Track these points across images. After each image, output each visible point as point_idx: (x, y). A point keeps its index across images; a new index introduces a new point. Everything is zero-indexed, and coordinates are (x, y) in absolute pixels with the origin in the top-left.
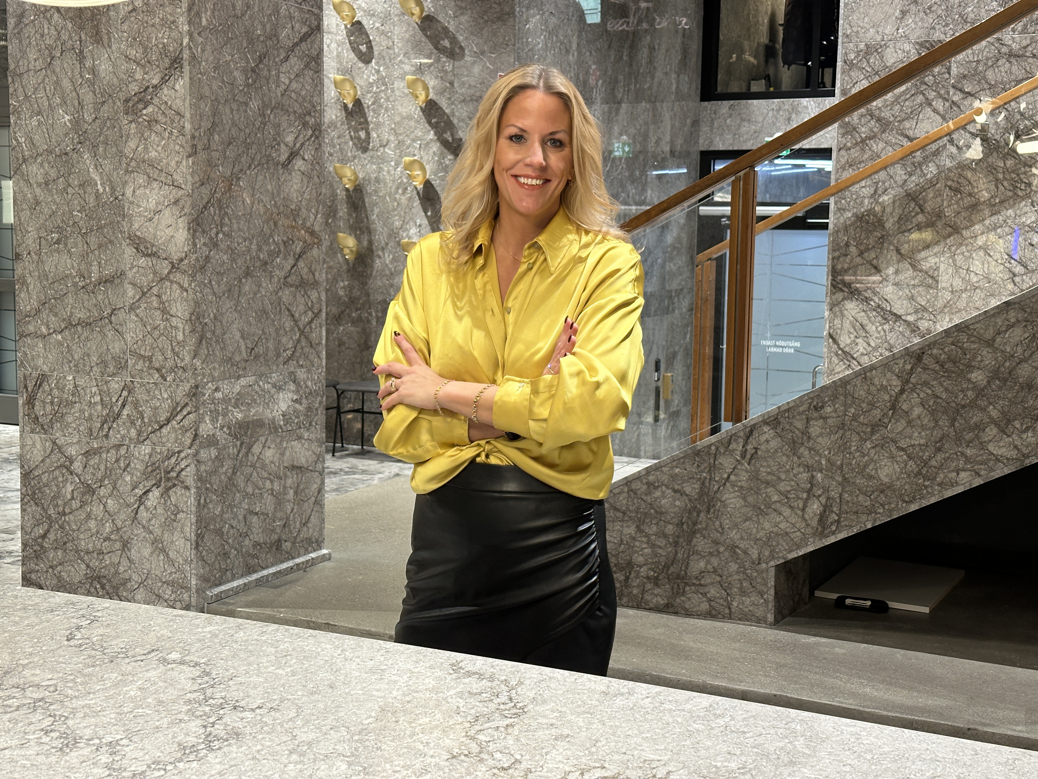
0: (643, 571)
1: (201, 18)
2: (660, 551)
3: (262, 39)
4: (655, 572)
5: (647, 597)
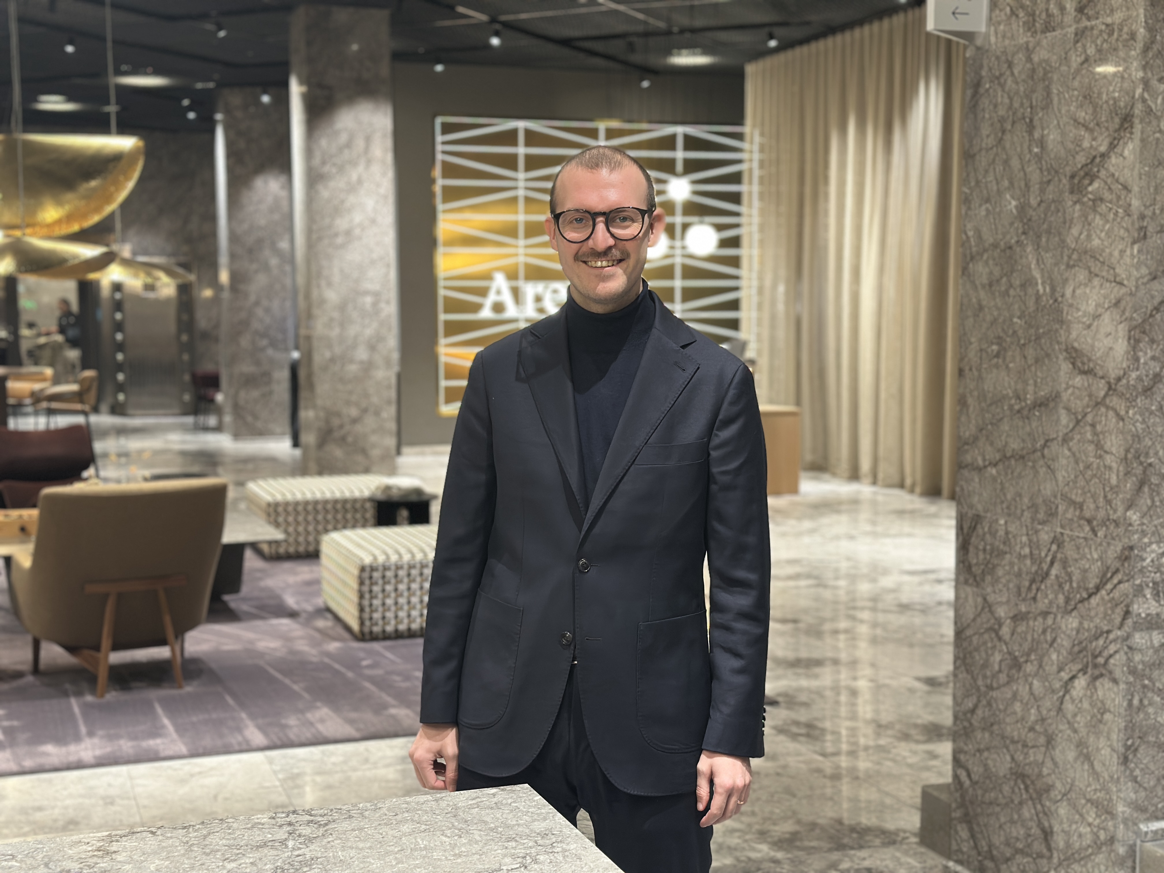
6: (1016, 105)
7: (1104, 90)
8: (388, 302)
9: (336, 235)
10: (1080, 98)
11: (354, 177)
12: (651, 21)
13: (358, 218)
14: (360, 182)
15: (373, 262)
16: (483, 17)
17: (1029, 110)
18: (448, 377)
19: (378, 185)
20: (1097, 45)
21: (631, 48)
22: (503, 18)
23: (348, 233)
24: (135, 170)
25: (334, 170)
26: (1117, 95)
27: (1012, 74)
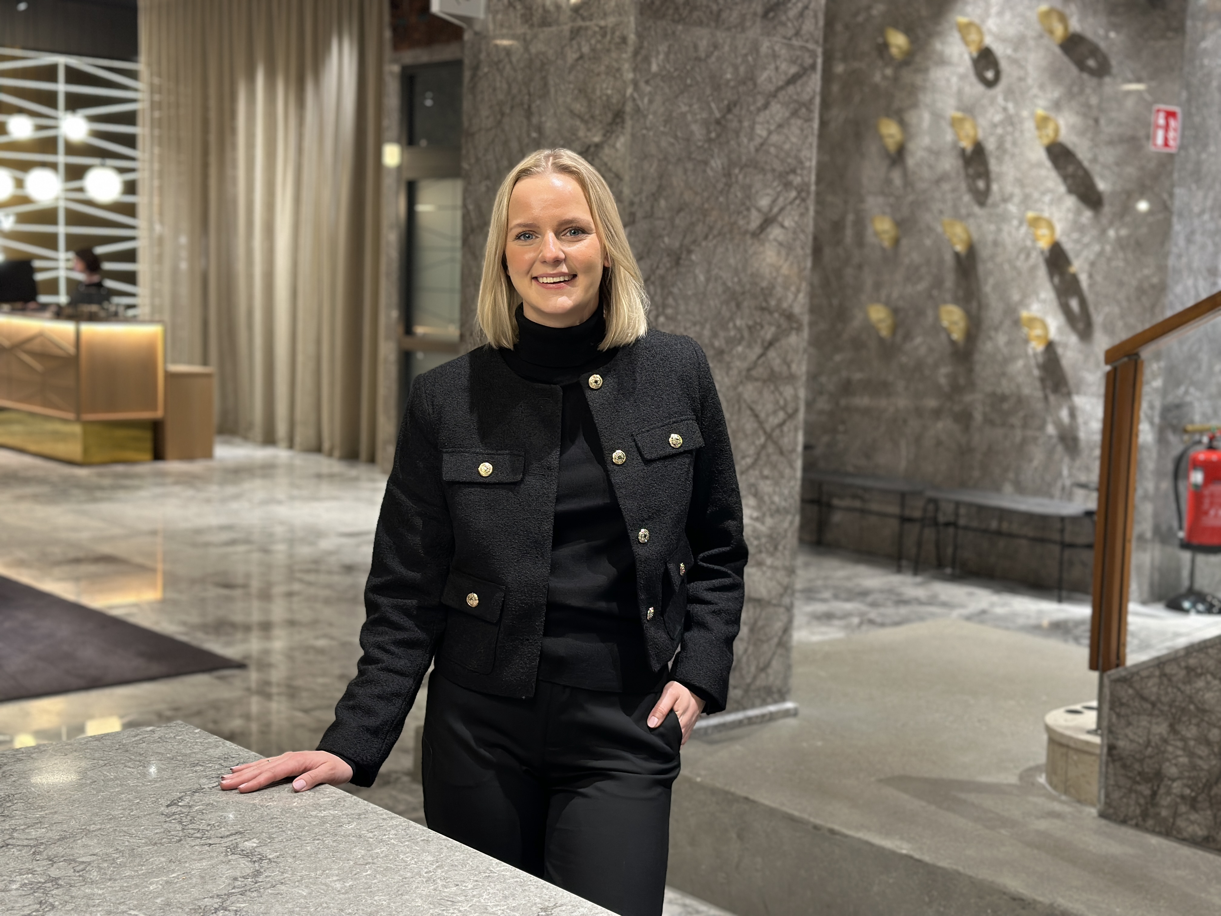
0: (1177, 787)
1: (649, 64)
2: (1200, 762)
3: (732, 84)
4: (1192, 790)
5: (1181, 823)
6: (515, 91)
7: (598, 86)
10: (576, 92)
17: (527, 97)
20: (591, 45)
26: (609, 92)
27: (511, 62)
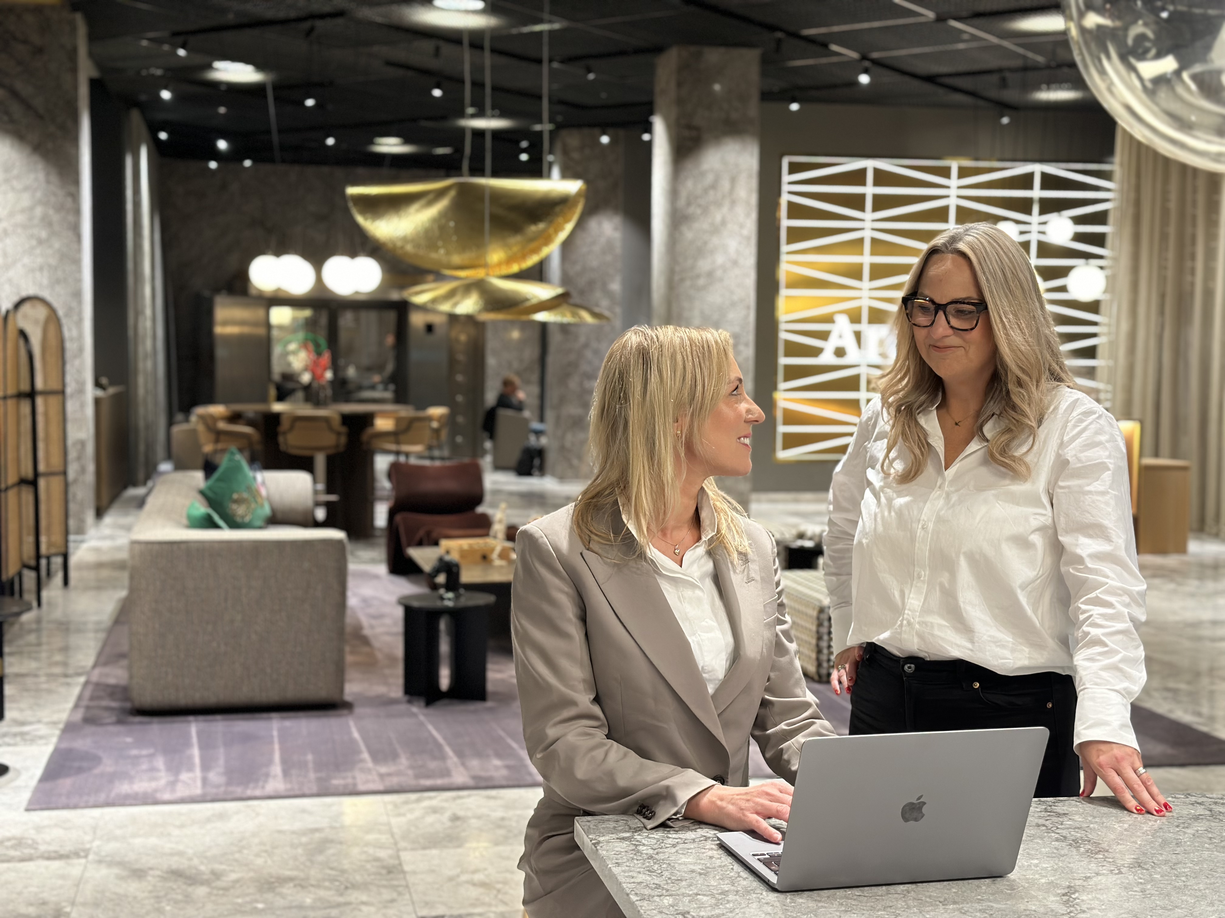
8: (747, 345)
9: (698, 276)
11: (718, 218)
12: (1030, 55)
13: (720, 259)
14: (724, 223)
15: (733, 304)
16: (854, 55)
18: (786, 422)
19: (742, 226)
21: (1004, 84)
22: (875, 55)
23: (710, 274)
24: (574, 213)
25: (699, 211)
